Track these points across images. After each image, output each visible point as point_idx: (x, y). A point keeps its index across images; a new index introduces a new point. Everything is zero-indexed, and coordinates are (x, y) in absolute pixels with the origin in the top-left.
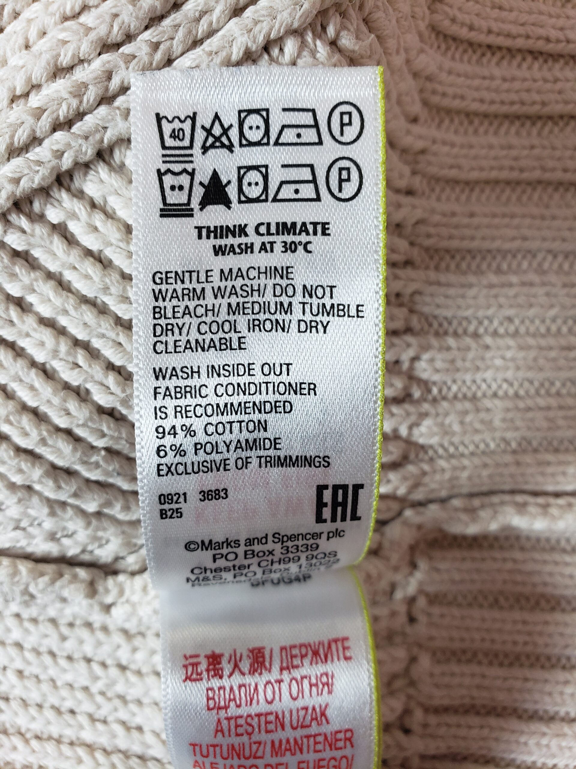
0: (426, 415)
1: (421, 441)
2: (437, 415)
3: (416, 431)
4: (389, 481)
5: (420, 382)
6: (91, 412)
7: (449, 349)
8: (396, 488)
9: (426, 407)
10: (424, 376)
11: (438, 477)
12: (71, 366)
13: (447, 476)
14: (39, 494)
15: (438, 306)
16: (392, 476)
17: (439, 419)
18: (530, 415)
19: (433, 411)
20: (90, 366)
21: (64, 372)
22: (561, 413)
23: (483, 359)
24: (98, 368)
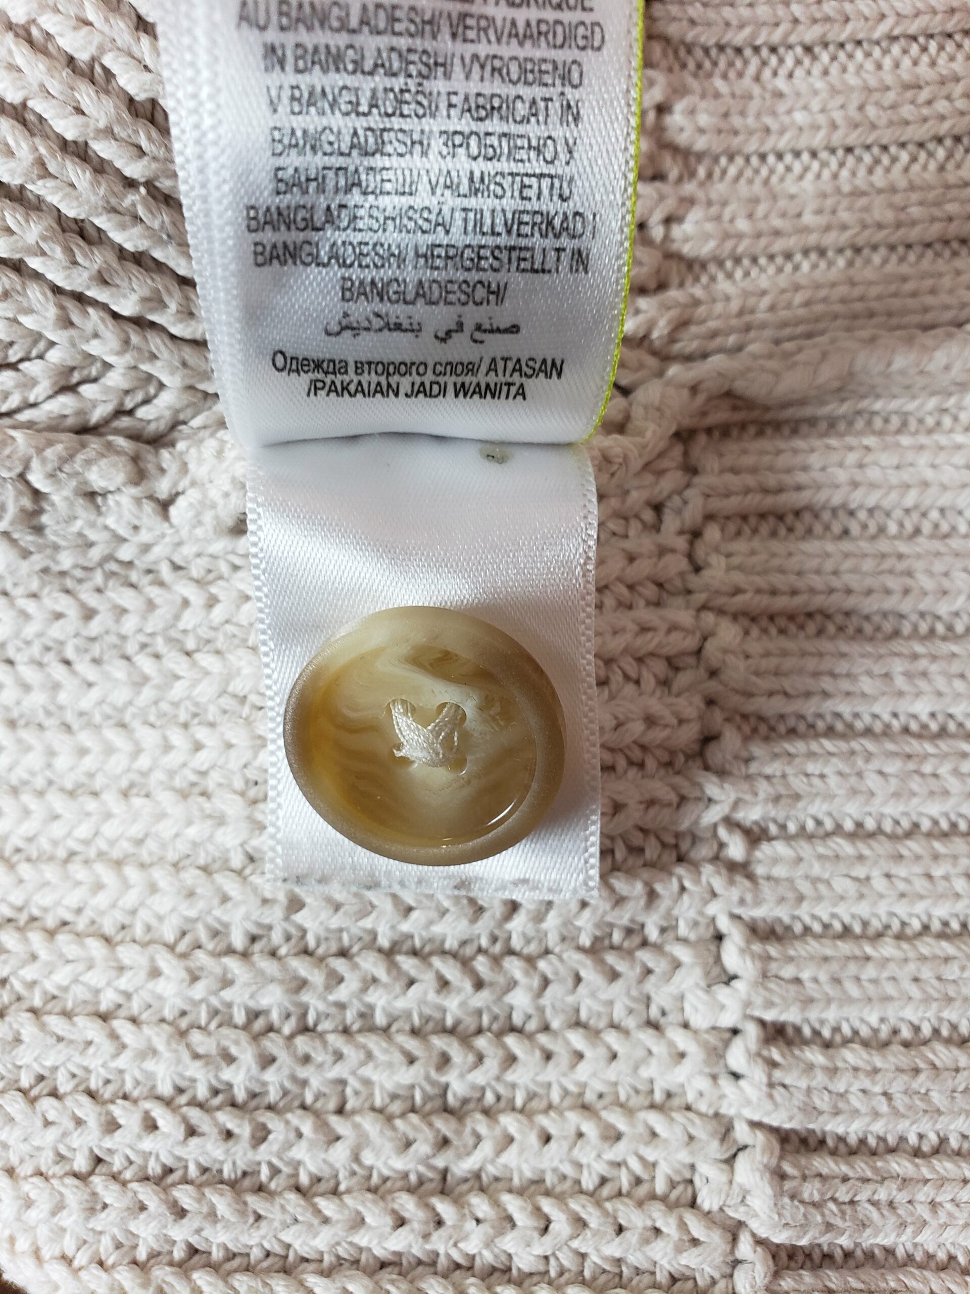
0: (690, 202)
1: (687, 249)
2: (709, 203)
3: (677, 231)
4: (637, 312)
5: (674, 149)
6: (116, 107)
7: (717, 95)
8: (651, 325)
9: (689, 188)
10: (682, 139)
11: (719, 307)
12: (74, 22)
13: (735, 306)
14: (37, 276)
15: (693, 22)
16: (643, 303)
17: (714, 210)
18: (862, 202)
19: (700, 195)
20: (107, 20)
21: (61, 35)
22: (914, 197)
23: (774, 114)
24: (122, 25)
